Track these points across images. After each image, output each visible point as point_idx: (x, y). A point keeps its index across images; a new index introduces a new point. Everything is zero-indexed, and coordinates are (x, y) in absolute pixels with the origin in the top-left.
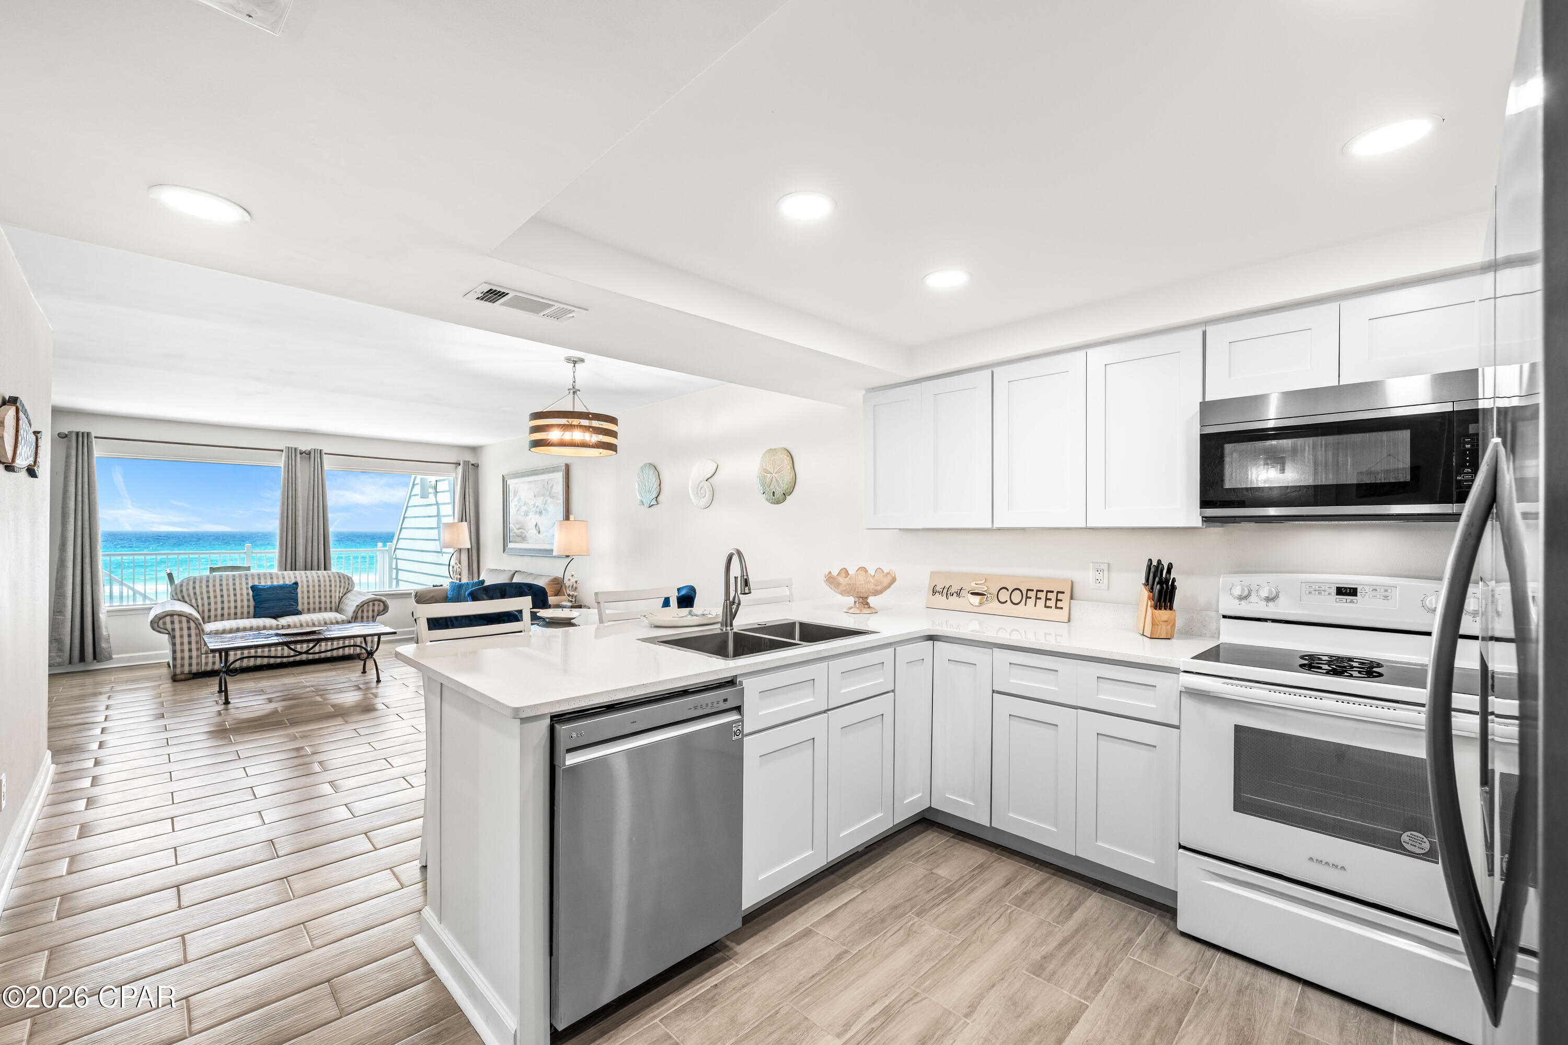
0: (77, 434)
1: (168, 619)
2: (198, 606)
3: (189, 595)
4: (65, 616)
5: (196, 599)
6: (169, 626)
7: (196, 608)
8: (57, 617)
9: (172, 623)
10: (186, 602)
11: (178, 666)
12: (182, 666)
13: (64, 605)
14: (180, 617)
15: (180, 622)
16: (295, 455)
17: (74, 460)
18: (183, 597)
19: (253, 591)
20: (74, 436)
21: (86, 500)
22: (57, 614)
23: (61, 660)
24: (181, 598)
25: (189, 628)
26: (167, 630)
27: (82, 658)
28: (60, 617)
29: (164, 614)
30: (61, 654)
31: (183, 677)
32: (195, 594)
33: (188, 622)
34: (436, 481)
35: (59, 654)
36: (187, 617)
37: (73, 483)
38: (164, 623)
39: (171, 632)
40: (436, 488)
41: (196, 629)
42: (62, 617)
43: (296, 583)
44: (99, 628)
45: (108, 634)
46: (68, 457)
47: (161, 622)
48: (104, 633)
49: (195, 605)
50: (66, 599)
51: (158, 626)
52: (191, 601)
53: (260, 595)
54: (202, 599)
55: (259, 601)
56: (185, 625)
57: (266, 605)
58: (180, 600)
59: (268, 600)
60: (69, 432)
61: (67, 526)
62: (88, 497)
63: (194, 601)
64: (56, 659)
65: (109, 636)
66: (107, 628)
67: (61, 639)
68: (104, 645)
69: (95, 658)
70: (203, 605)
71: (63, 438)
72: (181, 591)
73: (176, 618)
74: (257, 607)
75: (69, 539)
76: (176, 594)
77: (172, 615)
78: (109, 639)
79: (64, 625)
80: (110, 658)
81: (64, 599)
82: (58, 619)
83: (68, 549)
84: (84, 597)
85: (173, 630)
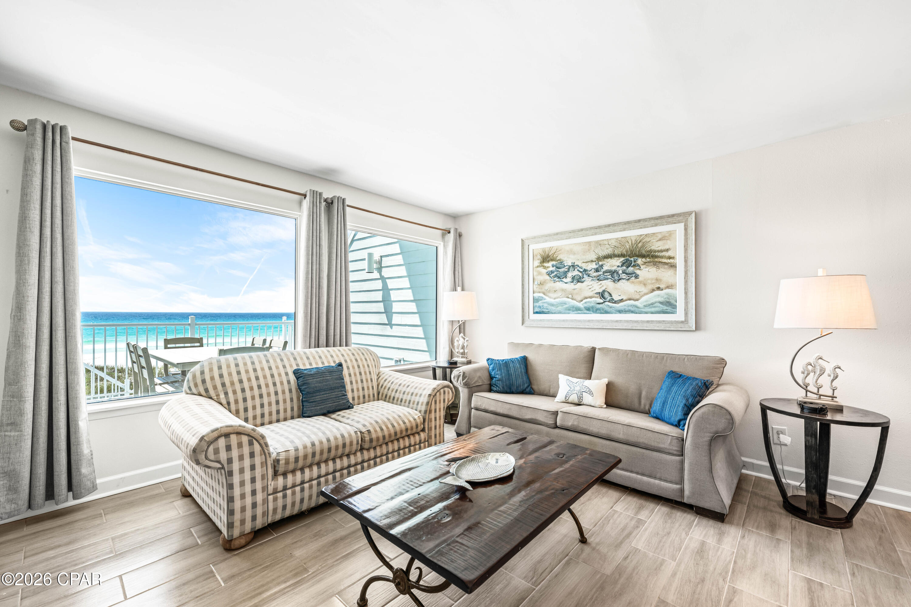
0: (44, 127)
1: (222, 442)
2: (229, 403)
3: (215, 388)
4: (21, 431)
5: (226, 394)
6: (223, 456)
7: (226, 406)
8: (6, 433)
9: (228, 448)
10: (211, 398)
11: (237, 524)
12: (243, 522)
13: (21, 413)
14: (239, 436)
15: (240, 445)
16: (320, 202)
17: (38, 168)
18: (207, 390)
19: (297, 379)
20: (39, 128)
21: (58, 236)
22: (9, 428)
23: (13, 506)
24: (203, 392)
25: (252, 455)
26: (219, 462)
27: (50, 494)
28: (13, 434)
29: (215, 434)
30: (15, 496)
31: (243, 541)
32: (223, 385)
33: (251, 443)
34: (381, 257)
35: (10, 497)
36: (248, 435)
37: (38, 206)
38: (217, 451)
39: (226, 466)
40: (380, 262)
41: (261, 455)
42: (17, 434)
43: (340, 365)
44: (78, 444)
45: (91, 451)
46: (27, 161)
47: (211, 449)
48: (85, 450)
49: (224, 402)
50: (25, 402)
51: (206, 458)
52: (218, 395)
53: (308, 384)
54: (234, 392)
55: (308, 393)
56: (246, 450)
57: (318, 398)
58: (201, 395)
59: (319, 391)
60: (30, 121)
61: (27, 277)
62: (61, 231)
63: (222, 396)
64: (4, 508)
65: (92, 455)
66: (89, 441)
67: (14, 470)
68: (84, 470)
69: (70, 488)
70: (236, 402)
71: (18, 129)
72: (204, 381)
73: (233, 437)
74: (304, 401)
75: (30, 299)
76: (196, 385)
77: (227, 435)
78: (92, 458)
79: (21, 447)
80: (94, 488)
81: (20, 401)
82: (10, 436)
83: (28, 317)
84: (54, 395)
85: (230, 461)
